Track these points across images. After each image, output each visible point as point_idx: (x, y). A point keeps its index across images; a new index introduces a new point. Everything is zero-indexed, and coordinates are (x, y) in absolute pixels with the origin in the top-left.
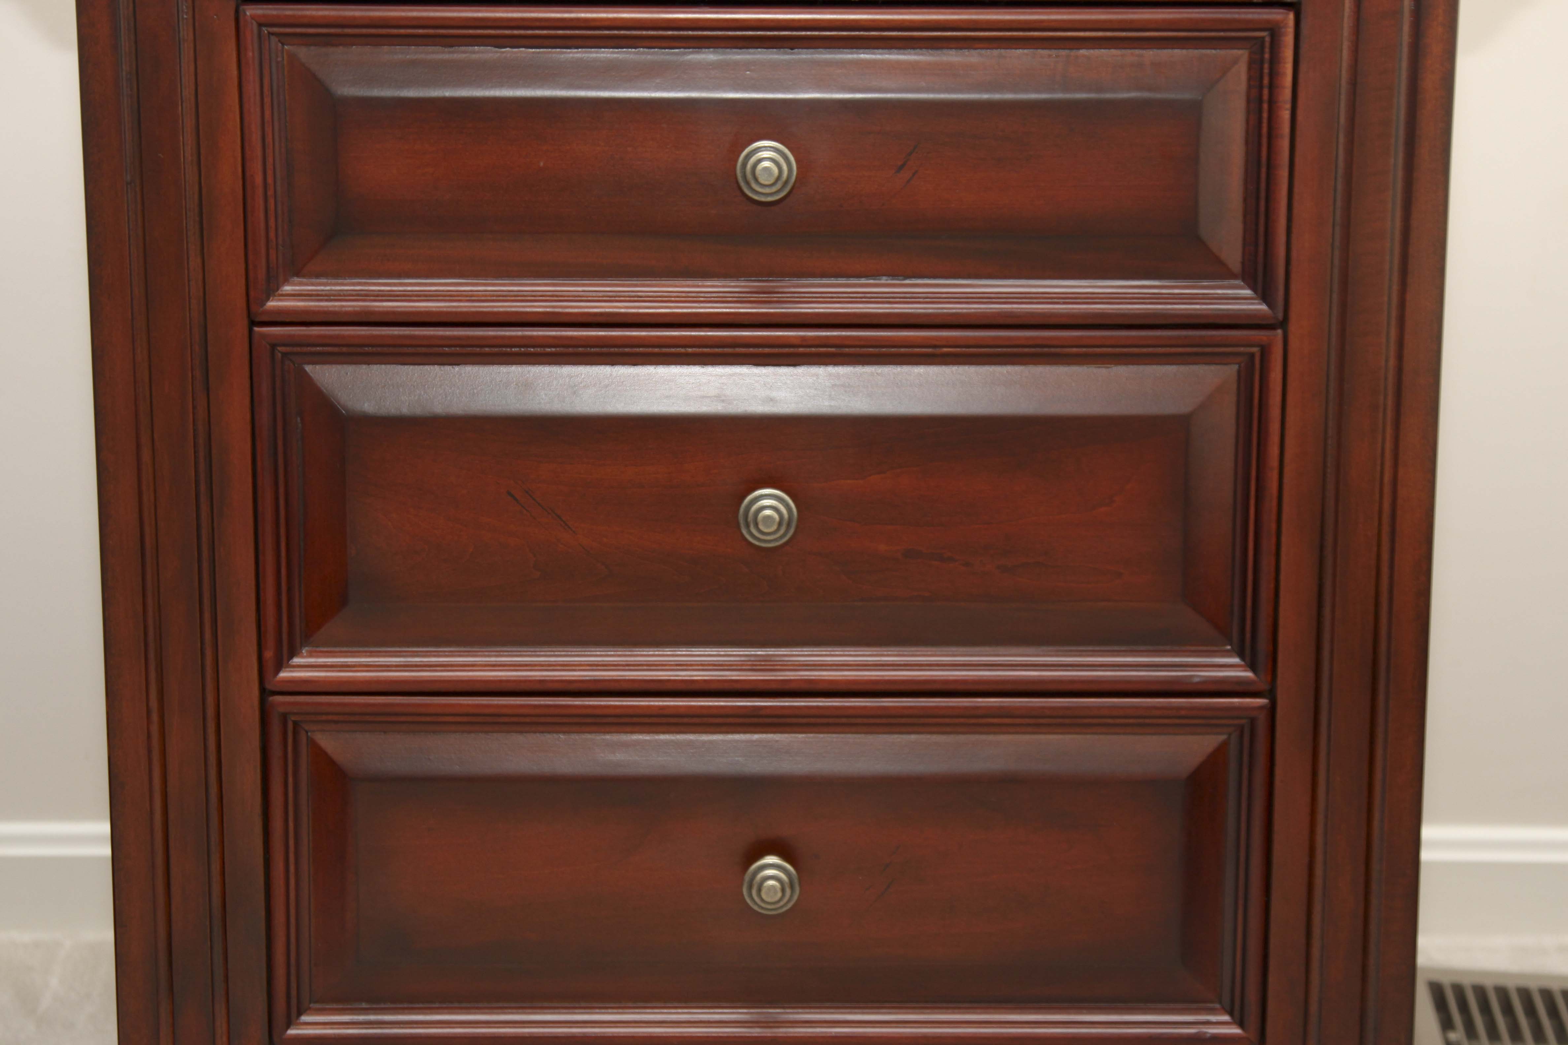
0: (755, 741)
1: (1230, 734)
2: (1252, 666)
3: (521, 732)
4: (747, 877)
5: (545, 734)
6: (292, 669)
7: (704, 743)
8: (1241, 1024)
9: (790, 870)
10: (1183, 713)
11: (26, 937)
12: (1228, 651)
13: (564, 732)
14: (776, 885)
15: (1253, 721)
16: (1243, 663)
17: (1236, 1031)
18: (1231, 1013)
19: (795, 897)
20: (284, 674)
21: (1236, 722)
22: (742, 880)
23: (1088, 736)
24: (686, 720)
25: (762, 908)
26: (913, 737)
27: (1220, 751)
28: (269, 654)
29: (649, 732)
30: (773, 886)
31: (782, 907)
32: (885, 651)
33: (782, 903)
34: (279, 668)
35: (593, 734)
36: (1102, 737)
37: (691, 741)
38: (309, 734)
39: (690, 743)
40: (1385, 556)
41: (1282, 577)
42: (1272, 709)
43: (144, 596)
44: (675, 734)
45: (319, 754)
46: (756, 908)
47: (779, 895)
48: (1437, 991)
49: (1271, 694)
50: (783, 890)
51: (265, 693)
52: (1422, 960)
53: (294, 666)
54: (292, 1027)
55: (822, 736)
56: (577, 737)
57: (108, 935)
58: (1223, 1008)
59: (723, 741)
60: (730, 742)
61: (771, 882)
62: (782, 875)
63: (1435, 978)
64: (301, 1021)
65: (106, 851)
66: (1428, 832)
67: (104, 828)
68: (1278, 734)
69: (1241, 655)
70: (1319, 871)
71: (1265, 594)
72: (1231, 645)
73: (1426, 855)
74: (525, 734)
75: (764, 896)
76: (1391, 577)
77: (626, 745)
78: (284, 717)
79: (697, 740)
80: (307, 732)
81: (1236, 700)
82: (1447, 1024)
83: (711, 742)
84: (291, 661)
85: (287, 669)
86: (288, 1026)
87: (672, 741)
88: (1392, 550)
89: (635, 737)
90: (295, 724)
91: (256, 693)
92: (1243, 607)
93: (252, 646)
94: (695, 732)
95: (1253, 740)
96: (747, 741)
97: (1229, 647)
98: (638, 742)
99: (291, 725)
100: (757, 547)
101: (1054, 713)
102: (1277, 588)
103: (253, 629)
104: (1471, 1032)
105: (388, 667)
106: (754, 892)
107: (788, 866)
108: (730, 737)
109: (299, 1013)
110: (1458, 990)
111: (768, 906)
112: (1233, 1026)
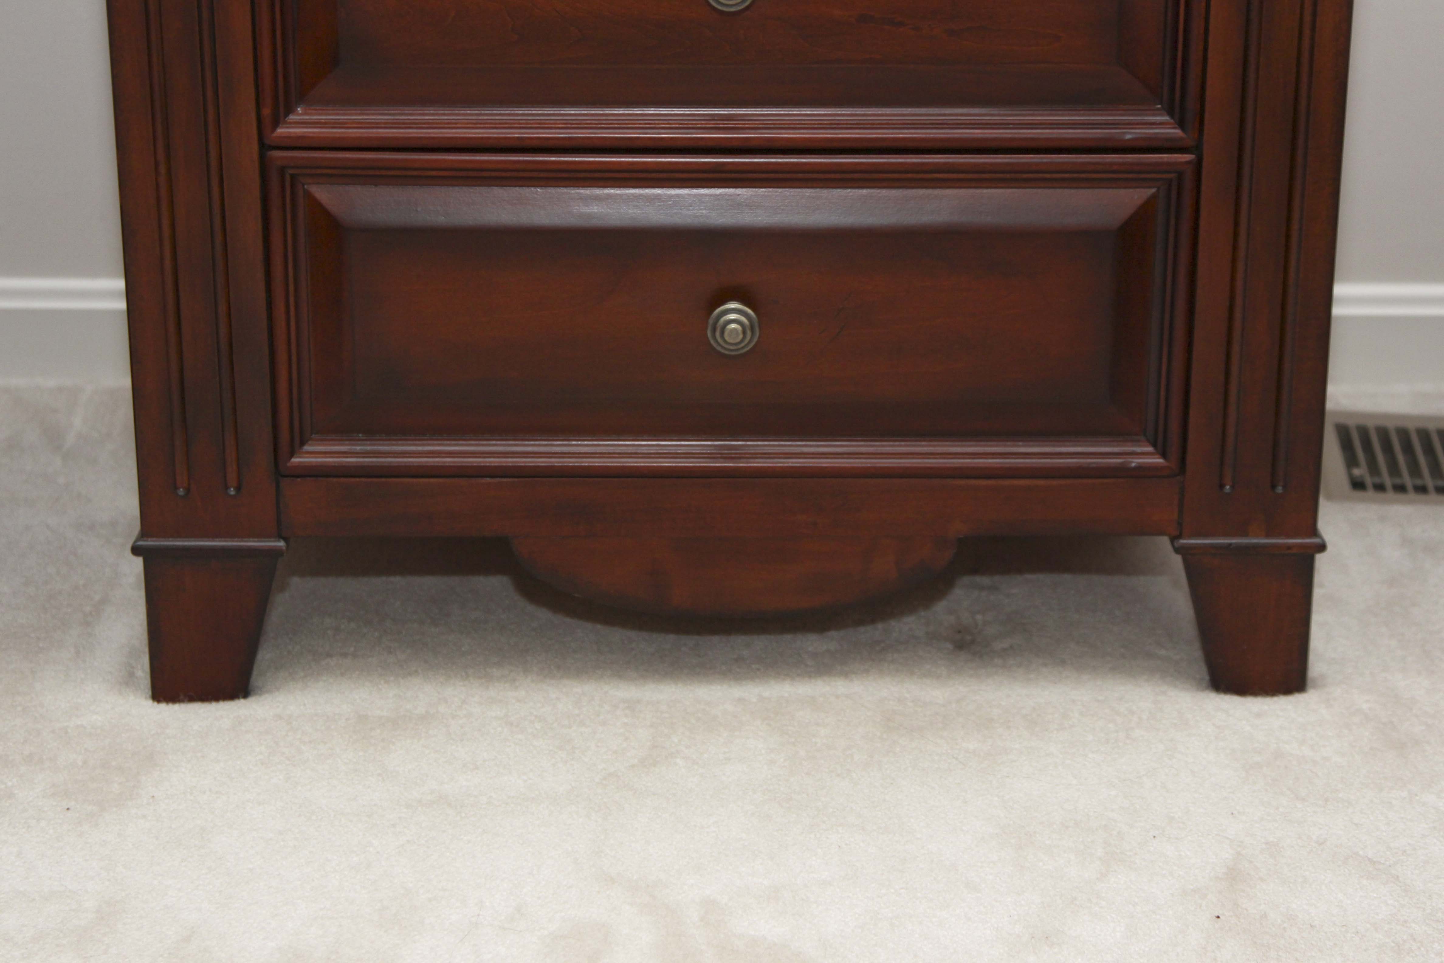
0: (718, 195)
1: (1159, 188)
2: (1181, 124)
3: (502, 186)
4: (711, 321)
5: (524, 188)
6: (288, 125)
7: (672, 196)
8: (1164, 455)
9: (750, 314)
10: (1115, 168)
11: (51, 383)
12: (1158, 109)
13: (541, 186)
14: (738, 328)
15: (1180, 175)
16: (1172, 121)
17: (1159, 460)
18: (1154, 445)
19: (755, 340)
20: (280, 131)
21: (1164, 176)
22: (707, 323)
23: (1028, 190)
24: (654, 175)
25: (725, 349)
26: (865, 191)
27: (1148, 205)
28: (267, 111)
29: (619, 187)
30: (734, 329)
31: (743, 348)
32: (839, 111)
33: (743, 345)
34: (276, 124)
35: (568, 188)
36: (1040, 190)
37: (659, 195)
38: (306, 187)
39: (658, 197)
40: (1308, 18)
41: (1211, 39)
42: (1198, 164)
43: (149, 55)
44: (644, 189)
45: (316, 206)
46: (719, 349)
47: (741, 336)
48: (1344, 433)
49: (1197, 149)
50: (744, 332)
51: (264, 147)
52: (1330, 405)
53: (290, 123)
54: (295, 456)
55: (780, 190)
56: (553, 191)
57: (126, 382)
58: (1148, 441)
59: (689, 195)
60: (695, 195)
61: (733, 326)
62: (743, 319)
63: (1343, 420)
64: (304, 450)
65: (122, 305)
66: (1339, 290)
67: (120, 284)
68: (1203, 188)
69: (1171, 113)
70: (1238, 315)
71: (1195, 56)
72: (1161, 103)
73: (1336, 311)
74: (505, 188)
75: (727, 338)
76: (1312, 39)
77: (598, 198)
78: (282, 170)
79: (665, 194)
80: (303, 185)
81: (1165, 156)
82: (1351, 461)
83: (678, 196)
84: (287, 118)
85: (284, 126)
86: (292, 455)
87: (641, 195)
88: (1314, 14)
89: (607, 191)
90: (293, 176)
91: (255, 147)
92: (1174, 68)
93: (252, 106)
94: (662, 187)
95: (1179, 194)
96: (711, 195)
97: (1159, 106)
98: (609, 196)
99: (288, 178)
100: (722, 12)
101: (994, 169)
102: (1206, 50)
103: (252, 90)
104: (1373, 468)
105: (377, 125)
106: (718, 334)
107: (749, 311)
108: (695, 191)
109: (303, 443)
110: (1364, 432)
111: (731, 348)
112: (1157, 456)
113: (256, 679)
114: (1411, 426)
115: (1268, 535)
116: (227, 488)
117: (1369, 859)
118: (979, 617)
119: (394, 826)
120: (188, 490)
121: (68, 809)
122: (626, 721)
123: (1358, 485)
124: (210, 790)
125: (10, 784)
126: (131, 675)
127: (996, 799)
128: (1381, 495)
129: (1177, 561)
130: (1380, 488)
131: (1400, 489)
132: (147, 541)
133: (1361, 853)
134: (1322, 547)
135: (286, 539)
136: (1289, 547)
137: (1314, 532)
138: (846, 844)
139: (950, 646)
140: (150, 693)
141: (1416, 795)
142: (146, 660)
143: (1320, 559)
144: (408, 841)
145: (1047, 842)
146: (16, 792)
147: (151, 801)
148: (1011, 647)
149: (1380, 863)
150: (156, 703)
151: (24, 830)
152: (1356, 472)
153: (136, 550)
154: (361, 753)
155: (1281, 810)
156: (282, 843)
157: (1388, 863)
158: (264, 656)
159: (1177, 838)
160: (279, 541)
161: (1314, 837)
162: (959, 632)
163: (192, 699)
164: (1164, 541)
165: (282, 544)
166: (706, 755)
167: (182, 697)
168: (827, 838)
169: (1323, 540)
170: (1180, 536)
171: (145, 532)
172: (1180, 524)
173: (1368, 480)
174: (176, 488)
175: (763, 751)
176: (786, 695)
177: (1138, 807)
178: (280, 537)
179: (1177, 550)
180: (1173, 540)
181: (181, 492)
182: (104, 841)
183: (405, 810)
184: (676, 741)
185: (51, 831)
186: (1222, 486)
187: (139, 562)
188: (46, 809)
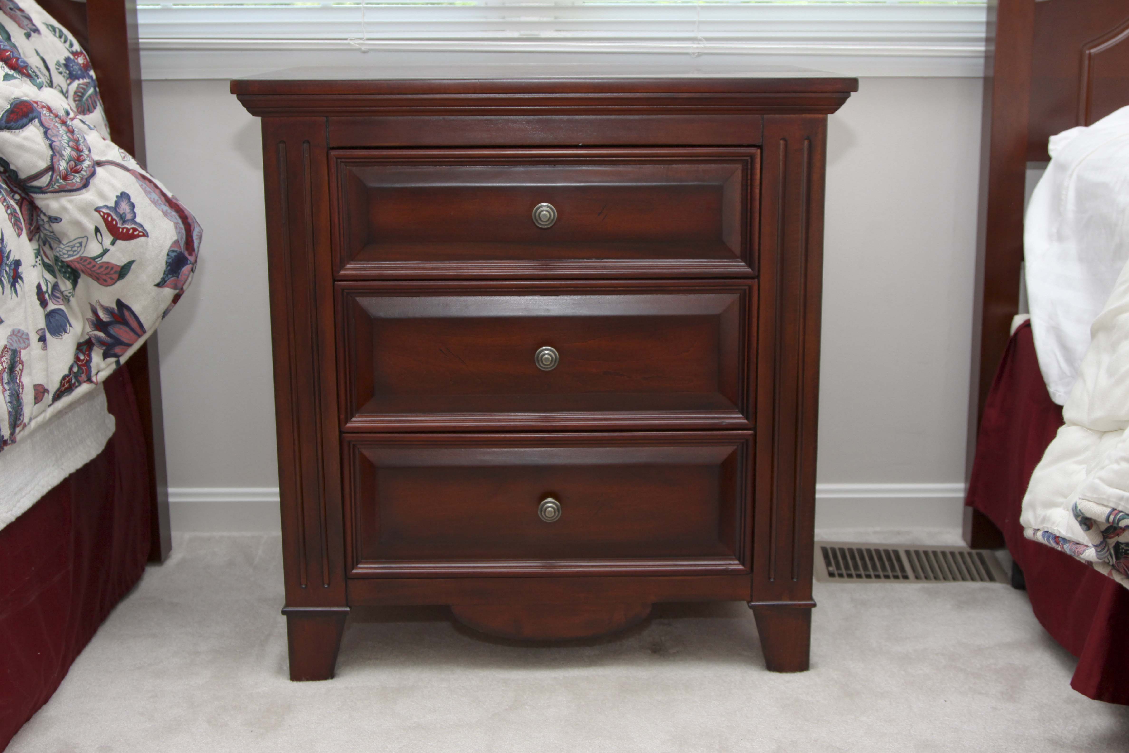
0: (542, 451)
1: (738, 446)
2: (747, 418)
4: (540, 507)
5: (456, 449)
6: (352, 423)
7: (522, 452)
8: (743, 565)
9: (557, 504)
10: (719, 438)
11: (249, 534)
12: (737, 412)
13: (464, 448)
14: (552, 510)
15: (747, 441)
16: (743, 417)
17: (741, 567)
18: (739, 560)
19: (560, 515)
20: (348, 425)
21: (740, 441)
22: (538, 508)
23: (680, 448)
24: (514, 443)
25: (546, 519)
26: (608, 449)
27: (733, 455)
28: (342, 417)
29: (498, 448)
30: (550, 510)
32: (596, 413)
33: (554, 518)
34: (346, 422)
35: (476, 449)
36: (684, 448)
38: (359, 449)
39: (516, 452)
41: (759, 381)
42: (755, 436)
43: (292, 394)
44: (509, 448)
45: (363, 458)
46: (543, 520)
47: (553, 514)
48: (825, 551)
49: (754, 429)
50: (555, 512)
51: (341, 432)
53: (352, 421)
55: (570, 448)
56: (469, 450)
58: (736, 558)
59: (529, 451)
60: (532, 451)
62: (554, 506)
63: (824, 545)
64: (358, 567)
68: (758, 445)
69: (742, 413)
70: (775, 501)
71: (752, 388)
75: (547, 515)
76: (803, 381)
77: (489, 453)
78: (349, 443)
79: (519, 451)
81: (740, 432)
82: (828, 564)
83: (524, 451)
84: (351, 419)
85: (350, 423)
86: (353, 569)
87: (509, 451)
88: (803, 370)
89: (493, 450)
90: (354, 445)
91: (337, 432)
92: (743, 394)
93: (335, 414)
94: (518, 448)
95: (747, 449)
96: (539, 451)
97: (737, 410)
98: (494, 452)
99: (351, 446)
100: (542, 371)
101: (666, 438)
102: (757, 385)
103: (336, 406)
104: (838, 567)
105: (391, 422)
106: (543, 513)
107: (557, 502)
108: (532, 449)
109: (357, 564)
110: (833, 550)
111: (549, 519)
112: (740, 566)
113: (337, 671)
114: (854, 547)
115: (791, 600)
116: (324, 584)
117: (837, 748)
118: (663, 638)
119: (398, 738)
120: (306, 585)
121: (252, 731)
122: (503, 688)
123: (831, 575)
124: (315, 722)
125: (226, 719)
126: (281, 668)
127: (670, 723)
128: (842, 579)
129: (751, 612)
130: (841, 576)
131: (850, 576)
132: (288, 608)
133: (834, 745)
134: (814, 605)
135: (350, 607)
136: (800, 605)
137: (811, 598)
138: (603, 745)
139: (649, 651)
140: (289, 677)
141: (858, 717)
142: (288, 661)
143: (814, 610)
144: (404, 746)
145: (694, 743)
146: (229, 723)
147: (289, 727)
148: (677, 652)
149: (842, 749)
150: (292, 682)
151: (232, 741)
152: (831, 569)
153: (283, 613)
154: (383, 705)
155: (798, 725)
156: (347, 747)
157: (845, 749)
158: (340, 659)
159: (752, 740)
160: (347, 608)
161: (813, 738)
162: (654, 645)
163: (308, 679)
164: (745, 603)
165: (348, 609)
166: (539, 704)
167: (303, 678)
168: (594, 742)
169: (815, 602)
170: (752, 601)
171: (287, 605)
172: (751, 596)
173: (836, 573)
174: (301, 584)
175: (565, 702)
176: (576, 675)
177: (734, 725)
178: (347, 605)
179: (751, 607)
180: (748, 603)
181: (304, 586)
182: (268, 746)
183: (403, 731)
184: (525, 697)
185: (244, 742)
186: (770, 578)
187: (285, 617)
188: (242, 731)
